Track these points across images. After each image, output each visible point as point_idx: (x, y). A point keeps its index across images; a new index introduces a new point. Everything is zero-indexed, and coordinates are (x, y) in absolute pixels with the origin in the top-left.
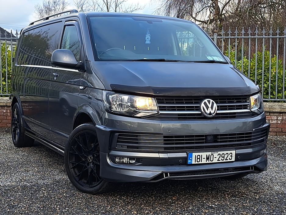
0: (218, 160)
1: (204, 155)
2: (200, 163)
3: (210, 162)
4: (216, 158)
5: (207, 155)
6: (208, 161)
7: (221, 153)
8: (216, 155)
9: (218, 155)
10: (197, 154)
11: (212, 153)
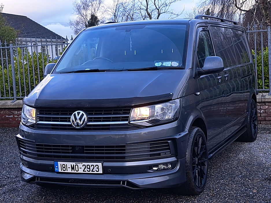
0: (84, 171)
1: (69, 164)
2: (66, 171)
3: (75, 172)
4: (81, 168)
5: (71, 165)
6: (73, 171)
7: (86, 164)
8: (80, 165)
9: (83, 166)
10: (62, 163)
11: (76, 163)
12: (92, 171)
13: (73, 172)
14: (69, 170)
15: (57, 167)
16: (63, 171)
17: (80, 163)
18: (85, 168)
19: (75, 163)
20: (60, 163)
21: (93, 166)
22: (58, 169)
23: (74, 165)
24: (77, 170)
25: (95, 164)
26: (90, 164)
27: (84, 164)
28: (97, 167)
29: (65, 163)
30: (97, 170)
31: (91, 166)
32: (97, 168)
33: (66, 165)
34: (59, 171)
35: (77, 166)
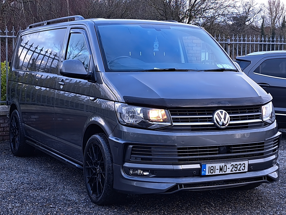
0: (231, 171)
1: (217, 166)
2: (214, 174)
3: (223, 173)
5: (220, 166)
8: (229, 166)
9: (231, 166)
10: (210, 165)
12: (239, 170)
13: (221, 173)
14: (217, 172)
15: (205, 170)
16: (210, 174)
17: (229, 163)
18: (233, 168)
19: (224, 164)
20: (208, 166)
21: (240, 165)
22: (205, 173)
23: (222, 166)
24: (225, 171)
25: (242, 163)
26: (238, 163)
27: (232, 163)
28: (244, 165)
29: (214, 165)
30: (243, 169)
31: (239, 165)
32: (243, 167)
33: (215, 166)
34: (206, 174)
35: (225, 167)
